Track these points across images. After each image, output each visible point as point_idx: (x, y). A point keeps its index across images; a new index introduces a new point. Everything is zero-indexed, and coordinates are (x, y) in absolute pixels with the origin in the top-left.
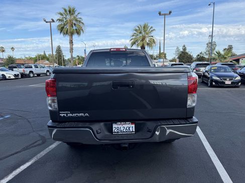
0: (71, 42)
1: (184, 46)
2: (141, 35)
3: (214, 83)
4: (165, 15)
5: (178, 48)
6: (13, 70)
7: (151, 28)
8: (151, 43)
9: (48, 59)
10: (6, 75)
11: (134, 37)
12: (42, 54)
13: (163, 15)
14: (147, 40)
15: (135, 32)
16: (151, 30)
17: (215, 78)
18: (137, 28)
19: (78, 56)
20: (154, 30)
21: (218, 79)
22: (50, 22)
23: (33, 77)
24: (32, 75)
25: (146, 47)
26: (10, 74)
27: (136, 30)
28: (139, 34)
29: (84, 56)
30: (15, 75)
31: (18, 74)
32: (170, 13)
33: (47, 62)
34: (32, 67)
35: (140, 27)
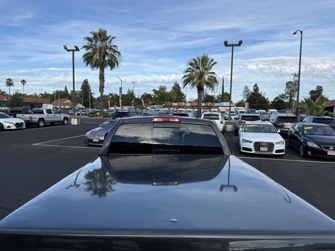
0: (102, 77)
1: (256, 85)
2: (198, 71)
3: (310, 153)
4: (233, 45)
5: (246, 87)
6: (15, 117)
7: (212, 60)
8: (212, 82)
9: (70, 98)
10: (4, 124)
11: (188, 73)
12: (63, 90)
13: (229, 45)
14: (206, 77)
15: (189, 66)
16: (212, 63)
17: (310, 144)
18: (193, 62)
19: (111, 94)
20: (215, 63)
21: (316, 146)
22: (73, 51)
23: (44, 126)
24: (42, 124)
25: (205, 87)
26: (9, 123)
27: (191, 64)
28: (195, 69)
29: (119, 94)
30: (17, 125)
31: (22, 123)
32: (241, 43)
33: (68, 101)
34: (43, 113)
35: (197, 59)
